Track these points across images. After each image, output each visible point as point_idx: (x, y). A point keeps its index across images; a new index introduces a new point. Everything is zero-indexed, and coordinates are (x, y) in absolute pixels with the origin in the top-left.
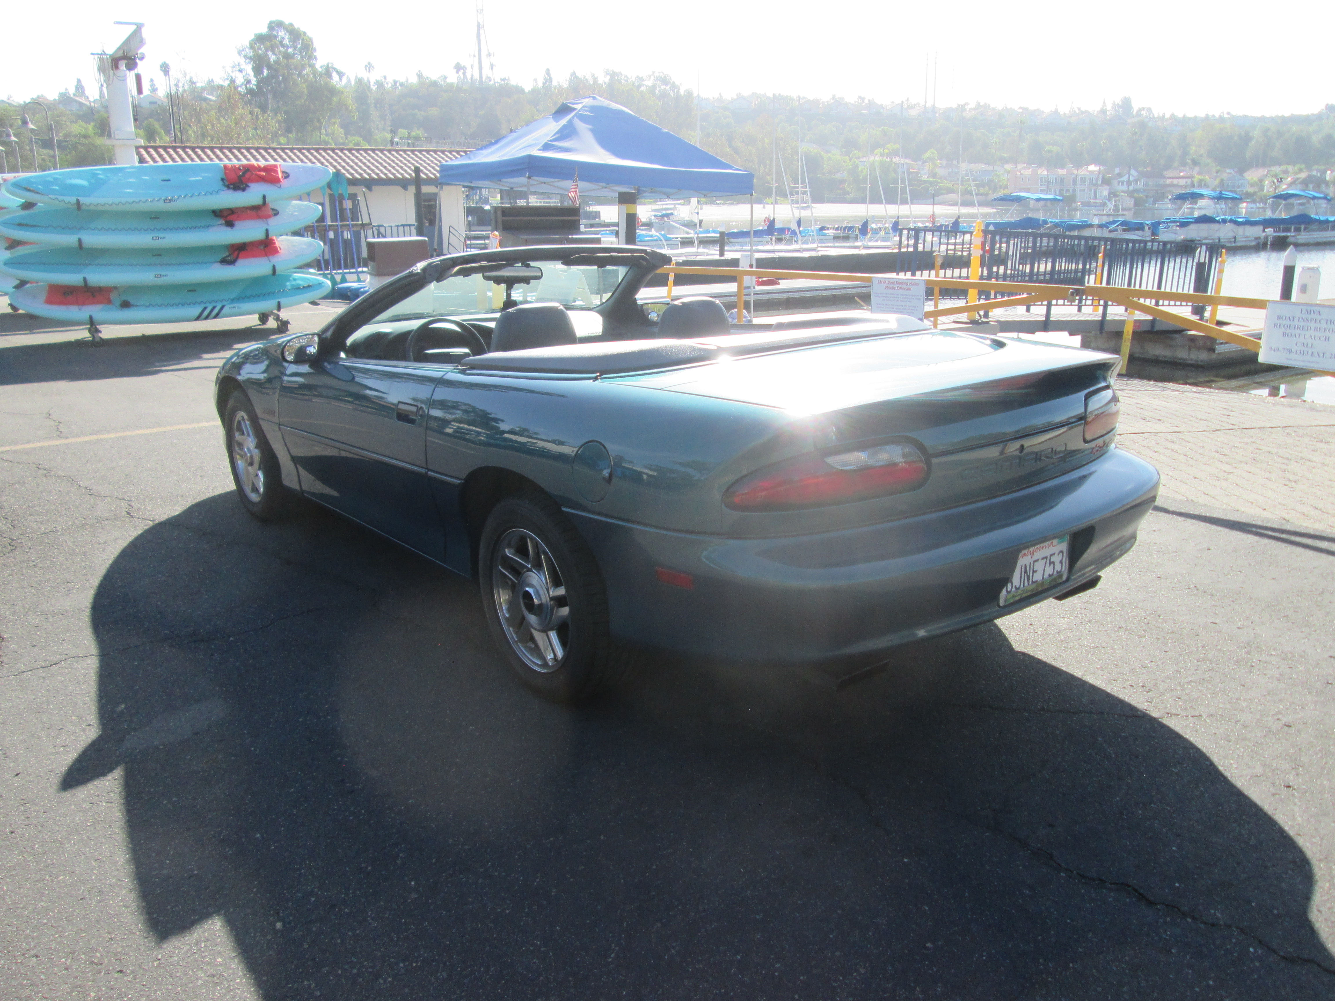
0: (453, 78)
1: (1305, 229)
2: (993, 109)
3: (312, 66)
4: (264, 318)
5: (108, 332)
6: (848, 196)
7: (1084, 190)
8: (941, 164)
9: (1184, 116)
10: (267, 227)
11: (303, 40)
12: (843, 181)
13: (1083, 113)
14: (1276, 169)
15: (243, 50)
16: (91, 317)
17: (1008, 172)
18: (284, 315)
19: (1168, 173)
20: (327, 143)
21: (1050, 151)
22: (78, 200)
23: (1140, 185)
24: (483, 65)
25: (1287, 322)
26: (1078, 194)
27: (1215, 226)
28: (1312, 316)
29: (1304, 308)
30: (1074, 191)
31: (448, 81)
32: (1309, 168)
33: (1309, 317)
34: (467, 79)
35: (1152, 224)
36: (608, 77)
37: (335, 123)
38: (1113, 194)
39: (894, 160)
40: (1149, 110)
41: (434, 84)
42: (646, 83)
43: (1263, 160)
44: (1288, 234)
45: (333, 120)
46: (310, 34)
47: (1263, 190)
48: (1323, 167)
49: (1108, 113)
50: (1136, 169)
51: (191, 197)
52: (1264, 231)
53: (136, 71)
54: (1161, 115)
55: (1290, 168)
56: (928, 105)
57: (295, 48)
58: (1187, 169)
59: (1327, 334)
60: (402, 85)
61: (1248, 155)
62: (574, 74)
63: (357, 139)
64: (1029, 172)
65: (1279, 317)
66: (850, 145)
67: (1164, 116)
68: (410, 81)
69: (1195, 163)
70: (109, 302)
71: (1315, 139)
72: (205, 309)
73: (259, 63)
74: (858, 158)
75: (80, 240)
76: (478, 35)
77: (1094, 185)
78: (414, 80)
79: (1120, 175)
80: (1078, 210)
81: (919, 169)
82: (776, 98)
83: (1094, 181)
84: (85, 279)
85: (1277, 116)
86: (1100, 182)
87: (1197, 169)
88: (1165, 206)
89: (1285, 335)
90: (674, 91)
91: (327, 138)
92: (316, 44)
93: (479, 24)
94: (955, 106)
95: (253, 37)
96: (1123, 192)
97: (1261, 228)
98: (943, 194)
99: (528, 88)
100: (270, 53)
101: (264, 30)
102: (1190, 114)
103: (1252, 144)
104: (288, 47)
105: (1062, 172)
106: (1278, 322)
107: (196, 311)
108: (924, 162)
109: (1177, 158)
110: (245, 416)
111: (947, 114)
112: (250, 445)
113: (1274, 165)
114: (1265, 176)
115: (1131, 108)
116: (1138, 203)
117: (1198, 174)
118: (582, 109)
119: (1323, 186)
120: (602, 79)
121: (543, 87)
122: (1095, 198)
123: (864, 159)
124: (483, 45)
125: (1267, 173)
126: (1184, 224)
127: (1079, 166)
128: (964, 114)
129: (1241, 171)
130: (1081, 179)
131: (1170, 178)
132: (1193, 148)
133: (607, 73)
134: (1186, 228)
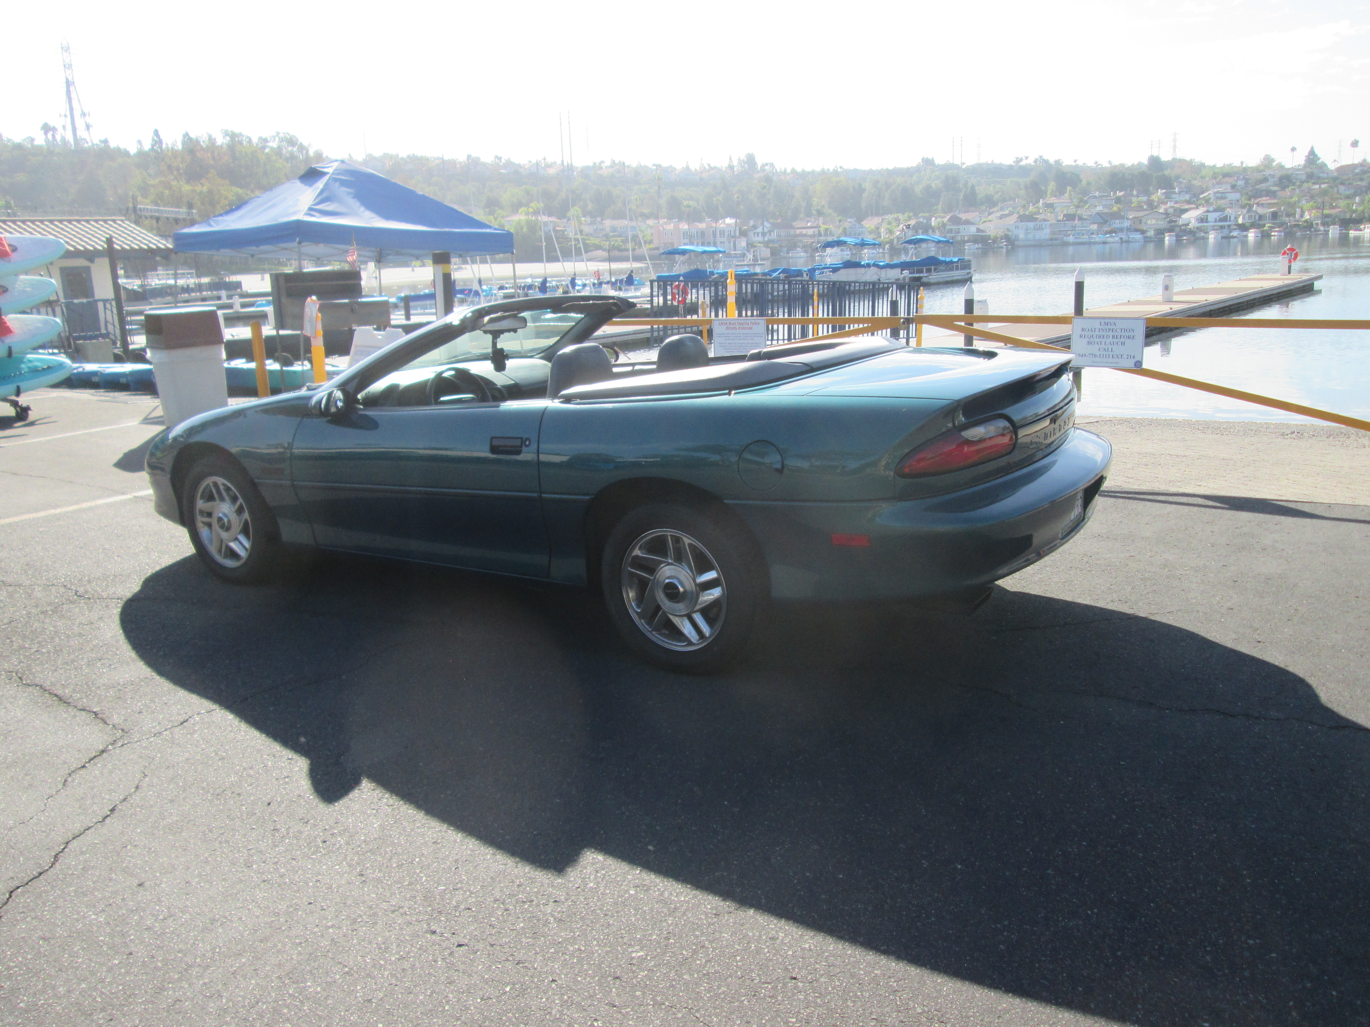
0: (40, 140)
1: (935, 269)
2: (628, 166)
7: (724, 242)
8: (585, 221)
9: (803, 171)
13: (712, 169)
14: (889, 217)
17: (651, 227)
18: (23, 400)
19: (796, 224)
21: (688, 206)
23: (774, 236)
24: (77, 126)
25: (1090, 333)
27: (862, 270)
28: (1109, 327)
29: (1103, 321)
30: (715, 243)
31: (36, 143)
32: (916, 215)
33: (1107, 327)
34: (56, 141)
36: (228, 138)
38: (750, 245)
39: (539, 218)
40: (772, 165)
41: (19, 147)
42: (270, 144)
43: (877, 210)
44: (922, 275)
47: (880, 237)
48: (927, 215)
49: (735, 169)
50: (768, 221)
52: (902, 274)
54: (783, 170)
55: (901, 216)
56: (565, 164)
58: (813, 219)
59: (1122, 340)
61: (863, 205)
62: (187, 135)
64: (671, 227)
65: (1083, 330)
66: (492, 205)
67: (785, 170)
69: (820, 213)
71: (918, 189)
74: (503, 217)
76: (68, 93)
77: (733, 237)
79: (755, 227)
81: (565, 227)
82: (413, 159)
83: (732, 234)
86: (738, 234)
87: (821, 220)
88: (798, 255)
89: (1089, 343)
90: (302, 153)
93: (67, 79)
94: (591, 164)
96: (759, 243)
97: (899, 270)
98: (591, 251)
99: (133, 150)
102: (808, 169)
103: (865, 195)
105: (702, 226)
106: (1083, 333)
108: (569, 220)
109: (802, 209)
110: (220, 481)
111: (585, 172)
112: (225, 509)
113: (887, 214)
114: (880, 224)
115: (755, 164)
116: (774, 253)
117: (824, 224)
118: (333, 174)
119: (930, 231)
120: (221, 140)
121: (152, 149)
122: (735, 249)
123: (509, 219)
124: (75, 104)
125: (882, 221)
126: (835, 270)
127: (716, 220)
128: (600, 172)
129: (860, 219)
130: (720, 231)
131: (799, 228)
132: (815, 199)
133: (226, 134)
134: (837, 273)
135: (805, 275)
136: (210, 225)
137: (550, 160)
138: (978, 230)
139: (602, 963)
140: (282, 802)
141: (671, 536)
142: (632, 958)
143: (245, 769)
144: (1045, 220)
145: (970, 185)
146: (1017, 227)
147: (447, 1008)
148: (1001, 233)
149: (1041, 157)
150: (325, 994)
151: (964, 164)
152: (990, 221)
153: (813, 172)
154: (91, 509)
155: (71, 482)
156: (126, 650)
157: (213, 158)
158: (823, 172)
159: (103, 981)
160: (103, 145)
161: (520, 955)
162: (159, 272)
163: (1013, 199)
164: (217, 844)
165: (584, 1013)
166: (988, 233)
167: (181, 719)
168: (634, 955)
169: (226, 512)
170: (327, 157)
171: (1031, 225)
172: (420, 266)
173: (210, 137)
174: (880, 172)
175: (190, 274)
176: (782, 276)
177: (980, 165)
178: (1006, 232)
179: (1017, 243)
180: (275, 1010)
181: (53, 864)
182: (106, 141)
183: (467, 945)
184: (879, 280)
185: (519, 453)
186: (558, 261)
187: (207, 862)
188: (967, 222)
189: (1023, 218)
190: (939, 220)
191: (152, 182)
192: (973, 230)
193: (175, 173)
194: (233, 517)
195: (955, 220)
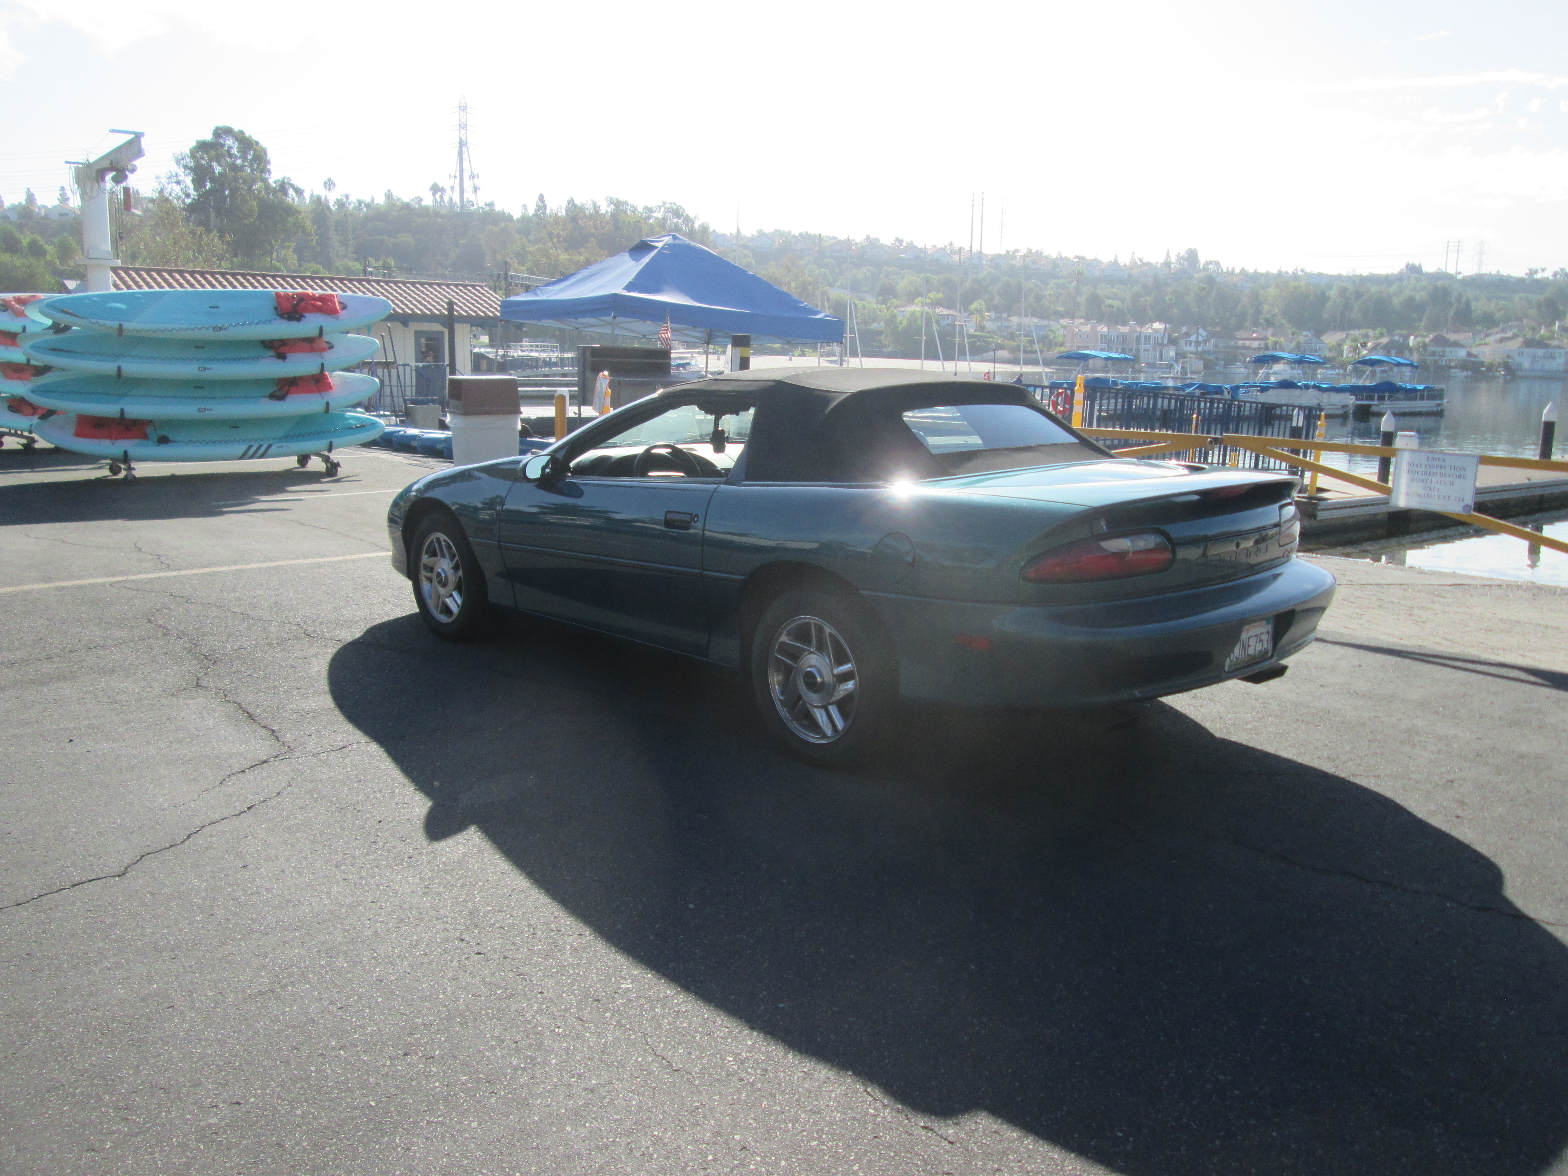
0: (428, 201)
1: (1390, 398)
2: (1046, 257)
3: (265, 181)
4: (303, 459)
5: (143, 469)
6: (885, 350)
7: (1148, 350)
8: (989, 317)
9: (1255, 271)
10: (322, 361)
11: (255, 151)
12: (879, 333)
13: (1145, 264)
14: (1355, 333)
15: (183, 159)
16: (126, 453)
17: (1065, 328)
18: (334, 456)
19: (1240, 334)
20: (278, 270)
21: (1110, 306)
22: (121, 325)
23: (1210, 346)
24: (465, 188)
26: (1142, 354)
27: (1297, 392)
30: (1138, 350)
31: (423, 203)
32: (1390, 332)
34: (444, 202)
35: (1231, 388)
36: (612, 206)
37: (289, 247)
38: (1180, 355)
39: (937, 311)
40: (1217, 263)
41: (407, 206)
42: (655, 215)
43: (1343, 323)
44: (1371, 403)
45: (287, 244)
46: (263, 143)
47: (1342, 355)
48: (1405, 332)
49: (1172, 266)
50: (1204, 328)
51: (242, 325)
52: (1348, 400)
53: (124, 184)
54: (1230, 269)
55: (1371, 333)
56: (974, 250)
57: (245, 159)
58: (1260, 330)
60: (368, 206)
61: (1325, 316)
62: (572, 201)
63: (314, 266)
64: (1087, 328)
66: (887, 293)
67: (1233, 271)
68: (375, 202)
69: (1269, 323)
70: (145, 437)
71: (1396, 301)
72: (250, 447)
73: (200, 174)
74: (897, 307)
75: (119, 368)
76: (461, 153)
77: (1160, 344)
78: (380, 200)
79: (1187, 335)
80: (1142, 372)
81: (965, 321)
82: (805, 237)
83: (1160, 341)
84: (122, 410)
85: (1355, 276)
86: (1166, 341)
87: (1270, 331)
88: (1241, 370)
90: (687, 225)
91: (278, 264)
92: (271, 155)
93: (461, 139)
94: (1003, 252)
95: (194, 144)
96: (1191, 353)
97: (1345, 395)
99: (517, 215)
100: (214, 164)
101: (208, 137)
102: (1262, 270)
103: (1329, 304)
104: (236, 157)
105: (1124, 330)
107: (241, 449)
108: (971, 313)
109: (1249, 318)
110: (442, 537)
111: (995, 260)
112: (444, 565)
113: (1353, 328)
114: (1344, 340)
115: (1198, 261)
116: (1208, 365)
117: (1273, 335)
118: (663, 248)
119: (1407, 352)
120: (605, 208)
121: (535, 215)
122: (1161, 359)
123: (903, 309)
124: (466, 165)
125: (1347, 335)
126: (1264, 389)
127: (1142, 323)
128: (1013, 262)
129: (1319, 333)
130: (1145, 337)
131: (1242, 339)
132: (1266, 307)
133: (611, 201)
134: (1266, 393)
135: (1226, 393)
136: (536, 295)
137: (957, 245)
138: (1469, 354)
139: (592, 987)
140: (392, 822)
141: (815, 625)
142: (620, 988)
143: (374, 792)
144: (1559, 347)
145: (1464, 299)
146: (1521, 354)
147: (441, 996)
148: (1499, 359)
149: (1562, 270)
150: (348, 969)
151: (1460, 273)
152: (1486, 344)
153: (1267, 274)
154: (353, 561)
155: (347, 536)
156: (323, 684)
157: (595, 227)
158: (1280, 274)
159: (181, 930)
160: (488, 208)
161: (525, 970)
162: (524, 343)
163: (1520, 319)
164: (320, 847)
165: (552, 1021)
166: (1482, 359)
167: (341, 745)
168: (623, 986)
169: (446, 569)
170: (714, 231)
171: (1540, 352)
172: (799, 356)
173: (595, 204)
174: (1351, 279)
175: (554, 347)
176: (1198, 392)
177: (1480, 277)
178: (1506, 359)
179: (1519, 373)
180: (303, 973)
181: (185, 841)
182: (491, 205)
183: (484, 954)
184: (1319, 405)
185: (687, 528)
186: (938, 359)
187: (306, 858)
188: (1456, 344)
189: (1529, 343)
190: (1419, 339)
191: (531, 249)
192: (1462, 353)
193: (555, 240)
194: (451, 573)
195: (1441, 341)
